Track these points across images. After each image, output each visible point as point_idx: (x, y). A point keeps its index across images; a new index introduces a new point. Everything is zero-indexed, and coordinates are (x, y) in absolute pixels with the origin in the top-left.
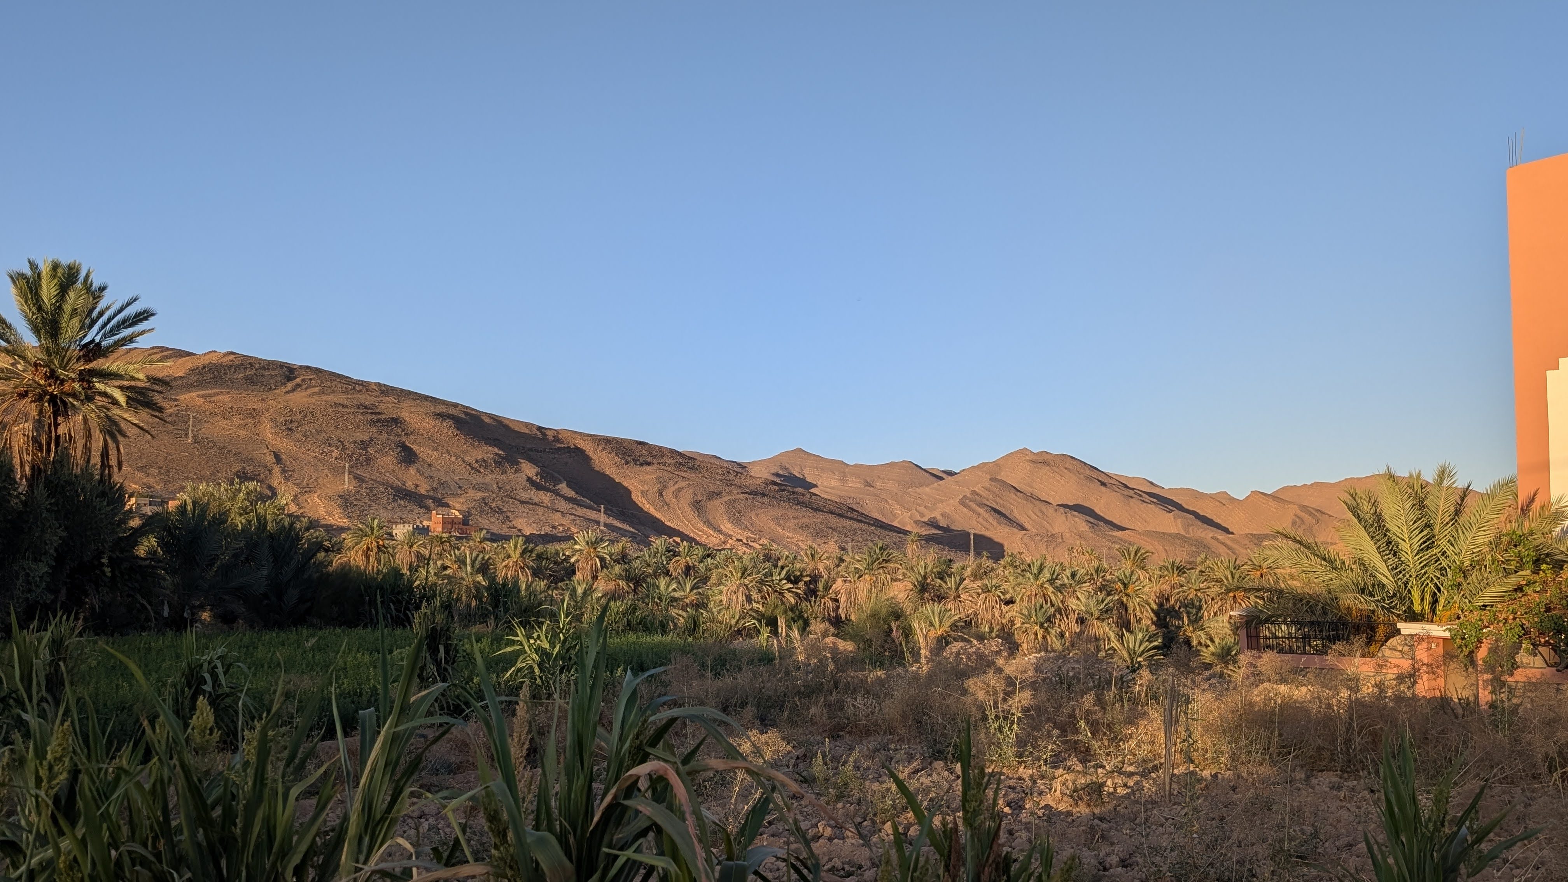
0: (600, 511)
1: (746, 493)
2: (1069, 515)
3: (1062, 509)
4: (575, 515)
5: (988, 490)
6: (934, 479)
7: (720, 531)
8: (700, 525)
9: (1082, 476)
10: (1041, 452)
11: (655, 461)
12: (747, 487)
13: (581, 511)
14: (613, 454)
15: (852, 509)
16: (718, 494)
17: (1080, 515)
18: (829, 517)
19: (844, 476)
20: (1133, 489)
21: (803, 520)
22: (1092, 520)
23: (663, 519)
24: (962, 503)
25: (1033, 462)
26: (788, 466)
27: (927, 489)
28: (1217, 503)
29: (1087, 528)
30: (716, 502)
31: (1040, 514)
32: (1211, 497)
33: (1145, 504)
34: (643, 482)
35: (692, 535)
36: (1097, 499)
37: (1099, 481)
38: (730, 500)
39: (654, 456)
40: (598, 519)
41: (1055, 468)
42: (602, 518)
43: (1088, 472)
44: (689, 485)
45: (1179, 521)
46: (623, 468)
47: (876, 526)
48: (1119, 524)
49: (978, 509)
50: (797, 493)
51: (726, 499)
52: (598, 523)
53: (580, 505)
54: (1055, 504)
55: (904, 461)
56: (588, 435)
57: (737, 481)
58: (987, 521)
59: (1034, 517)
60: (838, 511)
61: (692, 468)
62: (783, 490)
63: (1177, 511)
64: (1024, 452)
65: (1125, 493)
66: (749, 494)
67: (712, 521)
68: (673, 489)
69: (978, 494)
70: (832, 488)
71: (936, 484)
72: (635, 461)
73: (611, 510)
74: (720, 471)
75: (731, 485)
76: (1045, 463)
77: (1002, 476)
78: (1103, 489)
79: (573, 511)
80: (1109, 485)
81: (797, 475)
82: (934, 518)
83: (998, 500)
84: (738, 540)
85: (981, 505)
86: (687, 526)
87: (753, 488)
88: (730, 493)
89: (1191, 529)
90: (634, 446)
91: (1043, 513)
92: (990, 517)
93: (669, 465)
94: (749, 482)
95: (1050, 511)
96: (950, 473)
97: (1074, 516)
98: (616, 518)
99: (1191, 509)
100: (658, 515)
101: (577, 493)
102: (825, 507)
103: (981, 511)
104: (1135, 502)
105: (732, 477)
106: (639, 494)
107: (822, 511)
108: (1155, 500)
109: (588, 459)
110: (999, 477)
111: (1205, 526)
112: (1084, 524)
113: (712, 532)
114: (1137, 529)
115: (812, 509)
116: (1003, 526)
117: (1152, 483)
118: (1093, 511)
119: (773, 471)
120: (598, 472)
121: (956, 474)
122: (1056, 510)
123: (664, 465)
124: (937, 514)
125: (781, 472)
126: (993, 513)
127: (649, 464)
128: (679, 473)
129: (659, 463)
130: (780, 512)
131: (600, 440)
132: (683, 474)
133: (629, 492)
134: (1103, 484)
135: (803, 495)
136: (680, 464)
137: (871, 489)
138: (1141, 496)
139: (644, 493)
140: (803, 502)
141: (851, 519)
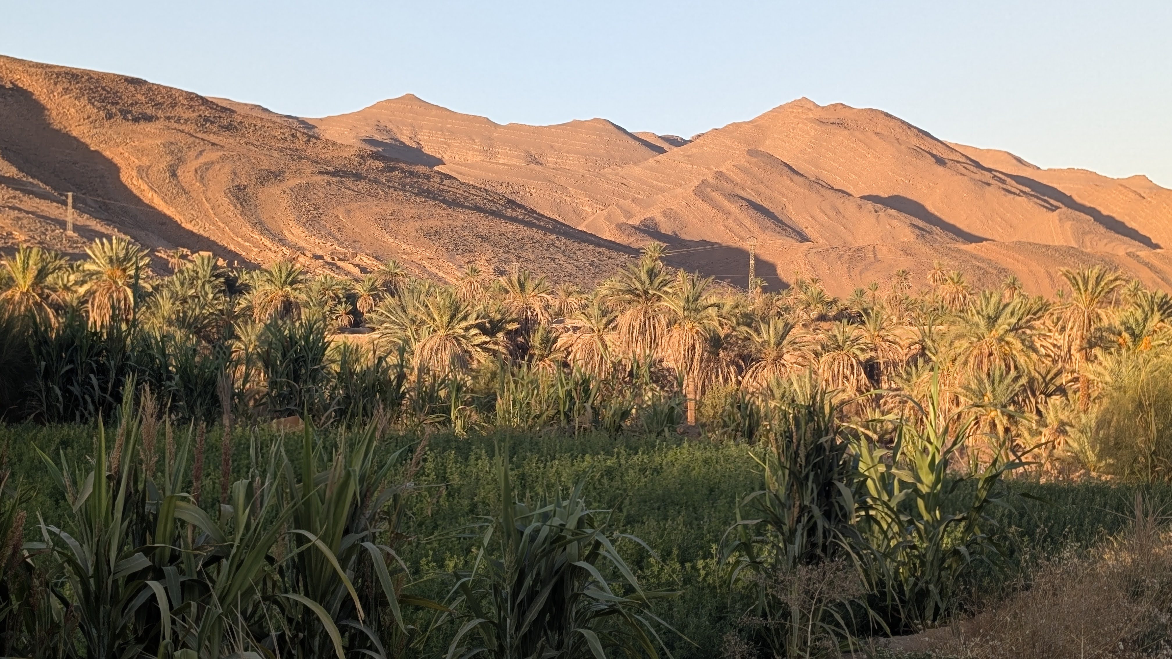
0: (65, 203)
1: (328, 173)
2: (882, 214)
3: (870, 205)
4: (20, 210)
5: (745, 171)
6: (647, 151)
7: (283, 241)
8: (247, 229)
9: (903, 147)
10: (835, 106)
11: (160, 113)
12: (327, 163)
13: (30, 203)
14: (84, 101)
15: (514, 202)
16: (277, 175)
17: (902, 216)
18: (476, 216)
19: (491, 146)
20: (990, 170)
21: (431, 223)
22: (921, 224)
23: (178, 218)
24: (700, 193)
25: (821, 122)
26: (390, 126)
27: (637, 170)
28: (1132, 195)
29: (912, 238)
30: (274, 190)
31: (833, 214)
32: (1122, 185)
33: (1012, 196)
34: (141, 152)
35: (232, 247)
36: (929, 188)
37: (933, 156)
38: (300, 186)
39: (158, 105)
40: (62, 217)
41: (857, 133)
42: (70, 215)
43: (914, 141)
44: (224, 159)
45: (1068, 224)
46: (102, 126)
47: (558, 233)
48: (966, 229)
49: (726, 203)
50: (417, 175)
51: (293, 182)
52: (63, 224)
53: (29, 192)
54: (857, 195)
55: (596, 120)
56: (38, 65)
57: (310, 151)
58: (741, 224)
59: (823, 218)
60: (489, 206)
61: (228, 128)
62: (392, 169)
63: (1064, 209)
64: (803, 104)
65: (977, 177)
66: (334, 174)
67: (268, 223)
68: (196, 164)
69: (726, 178)
70: (470, 166)
71: (653, 160)
72: (124, 113)
73: (84, 202)
74: (278, 133)
75: (300, 158)
76: (840, 124)
77: (767, 146)
78: (940, 169)
79: (16, 203)
80: (949, 163)
81: (408, 142)
82: (651, 219)
83: (762, 188)
84: (317, 257)
85: (732, 197)
86: (223, 231)
87: (339, 164)
88: (299, 173)
89: (1087, 239)
90: (121, 88)
91: (839, 212)
92: (746, 218)
93: (186, 121)
94: (330, 153)
95: (849, 208)
96: (676, 142)
97: (890, 215)
98: (94, 215)
99: (1088, 204)
100: (169, 211)
101: (21, 170)
102: (466, 198)
103: (732, 207)
104: (993, 193)
105: (300, 144)
106: (134, 173)
107: (463, 206)
108: (1027, 190)
109: (39, 109)
110: (761, 149)
111: (1112, 234)
112: (908, 230)
113: (268, 243)
114: (997, 238)
115: (445, 201)
116: (769, 233)
117: (1019, 160)
118: (922, 207)
119: (363, 135)
120: (58, 131)
121: (685, 142)
122: (860, 207)
123: (178, 121)
124: (655, 213)
125: (378, 137)
126: (752, 211)
127: (149, 119)
128: (205, 136)
129: (169, 118)
130: (388, 207)
131: (58, 75)
132: (212, 138)
133: (116, 169)
134: (940, 161)
135: (428, 177)
136: (206, 120)
137: (538, 168)
138: (1003, 182)
139: (143, 172)
140: (428, 191)
141: (514, 220)
